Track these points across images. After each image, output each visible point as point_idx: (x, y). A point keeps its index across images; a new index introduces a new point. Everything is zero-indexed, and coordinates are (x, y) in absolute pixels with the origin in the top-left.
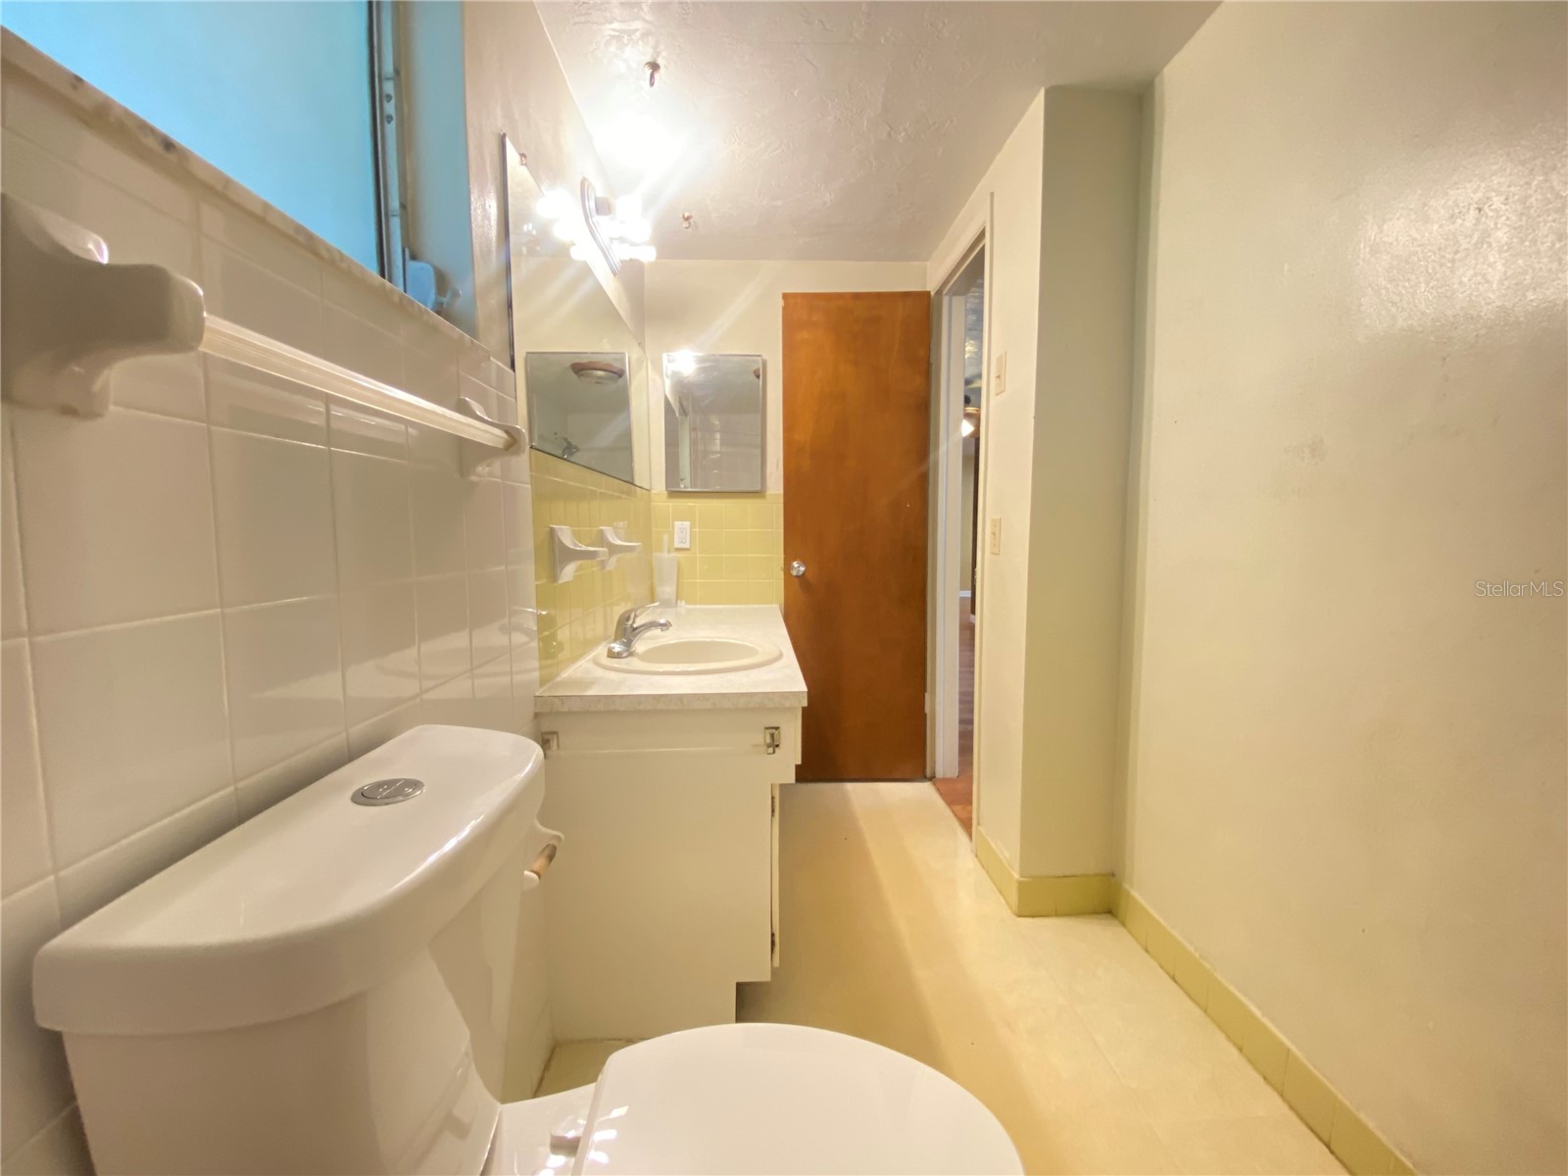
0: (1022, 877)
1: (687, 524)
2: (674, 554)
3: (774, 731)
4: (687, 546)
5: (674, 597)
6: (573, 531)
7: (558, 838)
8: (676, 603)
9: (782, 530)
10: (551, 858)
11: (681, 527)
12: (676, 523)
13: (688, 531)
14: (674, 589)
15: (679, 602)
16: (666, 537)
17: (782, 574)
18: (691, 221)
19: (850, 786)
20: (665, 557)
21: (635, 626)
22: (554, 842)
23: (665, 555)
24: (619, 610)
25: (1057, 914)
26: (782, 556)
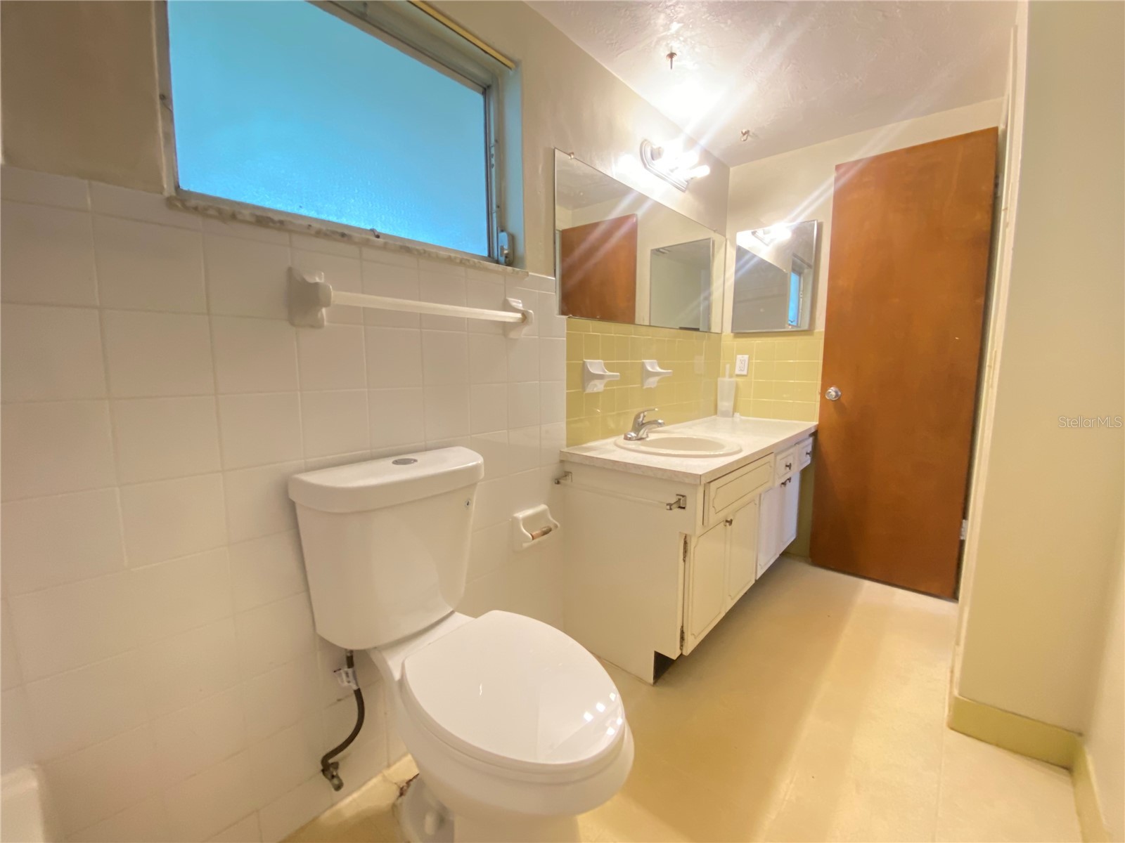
0: (960, 694)
1: (746, 357)
2: (734, 379)
3: (681, 497)
4: (745, 373)
5: (731, 410)
6: (605, 364)
7: (556, 526)
8: (733, 414)
9: (821, 361)
10: (545, 533)
11: (742, 359)
12: (738, 356)
13: (747, 363)
14: (732, 404)
15: (735, 414)
16: (728, 366)
17: (818, 398)
18: (751, 133)
19: (867, 584)
20: (725, 381)
21: (644, 422)
22: (552, 526)
23: (727, 379)
24: (636, 411)
25: (998, 745)
26: (819, 382)
